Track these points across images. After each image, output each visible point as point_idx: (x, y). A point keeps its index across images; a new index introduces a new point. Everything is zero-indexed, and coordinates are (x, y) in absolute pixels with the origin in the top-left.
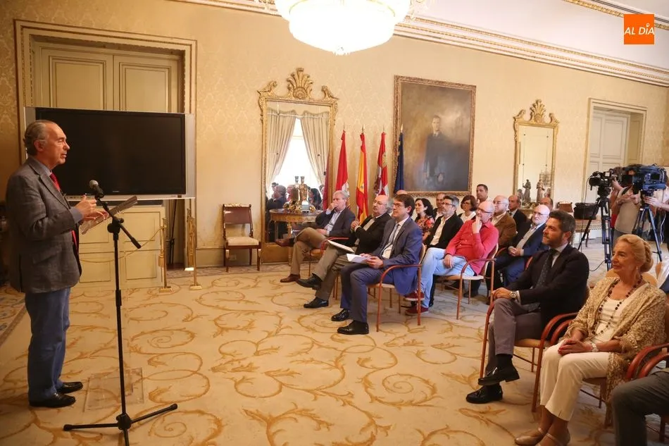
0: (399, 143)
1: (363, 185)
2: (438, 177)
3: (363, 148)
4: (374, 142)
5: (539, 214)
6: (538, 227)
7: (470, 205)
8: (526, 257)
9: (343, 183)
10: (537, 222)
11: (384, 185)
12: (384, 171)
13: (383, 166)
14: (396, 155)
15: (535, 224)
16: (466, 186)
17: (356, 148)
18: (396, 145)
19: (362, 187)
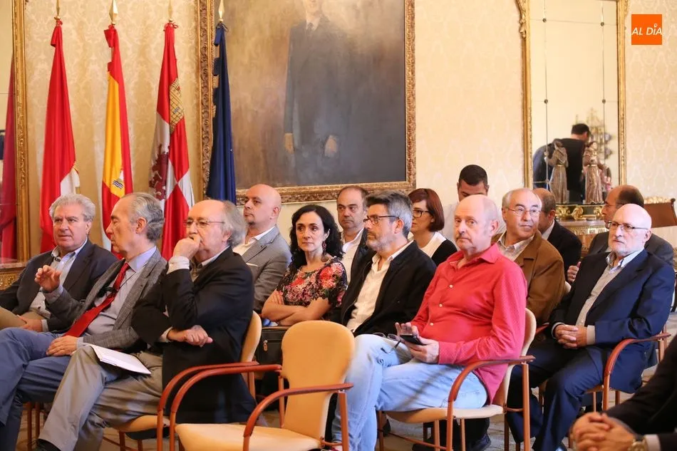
0: (214, 53)
1: (122, 177)
2: (324, 144)
3: (114, 69)
4: (143, 51)
5: (627, 226)
6: (627, 260)
7: (426, 215)
8: (605, 347)
9: (65, 171)
10: (621, 249)
11: (179, 174)
12: (178, 135)
13: (175, 119)
14: (205, 87)
15: (616, 256)
16: (400, 164)
17: (92, 67)
18: (205, 57)
19: (117, 183)
